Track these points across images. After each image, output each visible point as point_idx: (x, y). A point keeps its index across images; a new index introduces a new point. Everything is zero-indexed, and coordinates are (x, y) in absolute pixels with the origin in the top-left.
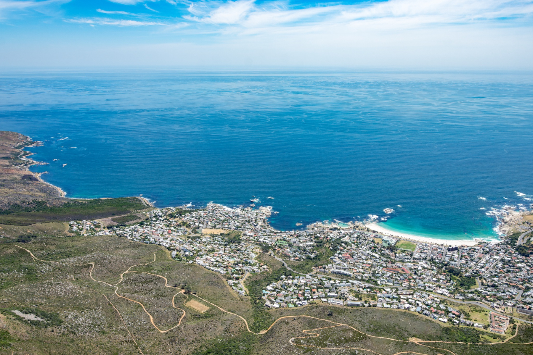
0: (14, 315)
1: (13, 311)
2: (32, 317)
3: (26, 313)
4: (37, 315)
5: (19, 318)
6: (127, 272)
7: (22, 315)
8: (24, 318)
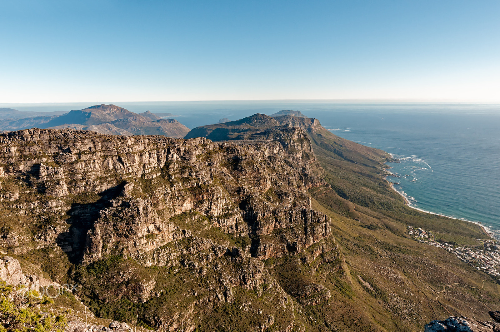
0: (357, 277)
1: (358, 275)
2: (368, 286)
3: (365, 281)
4: (372, 286)
5: (360, 282)
6: (450, 286)
7: (362, 281)
8: (363, 283)
